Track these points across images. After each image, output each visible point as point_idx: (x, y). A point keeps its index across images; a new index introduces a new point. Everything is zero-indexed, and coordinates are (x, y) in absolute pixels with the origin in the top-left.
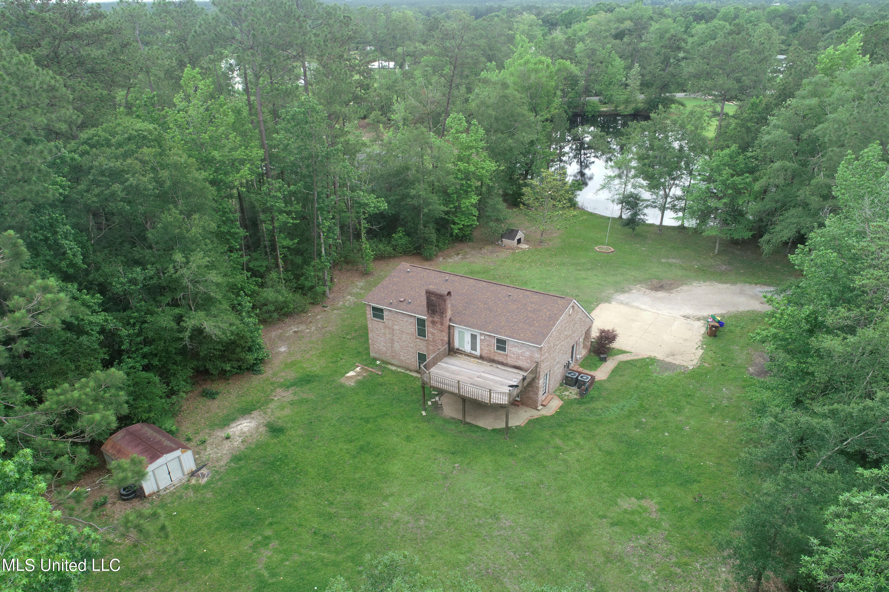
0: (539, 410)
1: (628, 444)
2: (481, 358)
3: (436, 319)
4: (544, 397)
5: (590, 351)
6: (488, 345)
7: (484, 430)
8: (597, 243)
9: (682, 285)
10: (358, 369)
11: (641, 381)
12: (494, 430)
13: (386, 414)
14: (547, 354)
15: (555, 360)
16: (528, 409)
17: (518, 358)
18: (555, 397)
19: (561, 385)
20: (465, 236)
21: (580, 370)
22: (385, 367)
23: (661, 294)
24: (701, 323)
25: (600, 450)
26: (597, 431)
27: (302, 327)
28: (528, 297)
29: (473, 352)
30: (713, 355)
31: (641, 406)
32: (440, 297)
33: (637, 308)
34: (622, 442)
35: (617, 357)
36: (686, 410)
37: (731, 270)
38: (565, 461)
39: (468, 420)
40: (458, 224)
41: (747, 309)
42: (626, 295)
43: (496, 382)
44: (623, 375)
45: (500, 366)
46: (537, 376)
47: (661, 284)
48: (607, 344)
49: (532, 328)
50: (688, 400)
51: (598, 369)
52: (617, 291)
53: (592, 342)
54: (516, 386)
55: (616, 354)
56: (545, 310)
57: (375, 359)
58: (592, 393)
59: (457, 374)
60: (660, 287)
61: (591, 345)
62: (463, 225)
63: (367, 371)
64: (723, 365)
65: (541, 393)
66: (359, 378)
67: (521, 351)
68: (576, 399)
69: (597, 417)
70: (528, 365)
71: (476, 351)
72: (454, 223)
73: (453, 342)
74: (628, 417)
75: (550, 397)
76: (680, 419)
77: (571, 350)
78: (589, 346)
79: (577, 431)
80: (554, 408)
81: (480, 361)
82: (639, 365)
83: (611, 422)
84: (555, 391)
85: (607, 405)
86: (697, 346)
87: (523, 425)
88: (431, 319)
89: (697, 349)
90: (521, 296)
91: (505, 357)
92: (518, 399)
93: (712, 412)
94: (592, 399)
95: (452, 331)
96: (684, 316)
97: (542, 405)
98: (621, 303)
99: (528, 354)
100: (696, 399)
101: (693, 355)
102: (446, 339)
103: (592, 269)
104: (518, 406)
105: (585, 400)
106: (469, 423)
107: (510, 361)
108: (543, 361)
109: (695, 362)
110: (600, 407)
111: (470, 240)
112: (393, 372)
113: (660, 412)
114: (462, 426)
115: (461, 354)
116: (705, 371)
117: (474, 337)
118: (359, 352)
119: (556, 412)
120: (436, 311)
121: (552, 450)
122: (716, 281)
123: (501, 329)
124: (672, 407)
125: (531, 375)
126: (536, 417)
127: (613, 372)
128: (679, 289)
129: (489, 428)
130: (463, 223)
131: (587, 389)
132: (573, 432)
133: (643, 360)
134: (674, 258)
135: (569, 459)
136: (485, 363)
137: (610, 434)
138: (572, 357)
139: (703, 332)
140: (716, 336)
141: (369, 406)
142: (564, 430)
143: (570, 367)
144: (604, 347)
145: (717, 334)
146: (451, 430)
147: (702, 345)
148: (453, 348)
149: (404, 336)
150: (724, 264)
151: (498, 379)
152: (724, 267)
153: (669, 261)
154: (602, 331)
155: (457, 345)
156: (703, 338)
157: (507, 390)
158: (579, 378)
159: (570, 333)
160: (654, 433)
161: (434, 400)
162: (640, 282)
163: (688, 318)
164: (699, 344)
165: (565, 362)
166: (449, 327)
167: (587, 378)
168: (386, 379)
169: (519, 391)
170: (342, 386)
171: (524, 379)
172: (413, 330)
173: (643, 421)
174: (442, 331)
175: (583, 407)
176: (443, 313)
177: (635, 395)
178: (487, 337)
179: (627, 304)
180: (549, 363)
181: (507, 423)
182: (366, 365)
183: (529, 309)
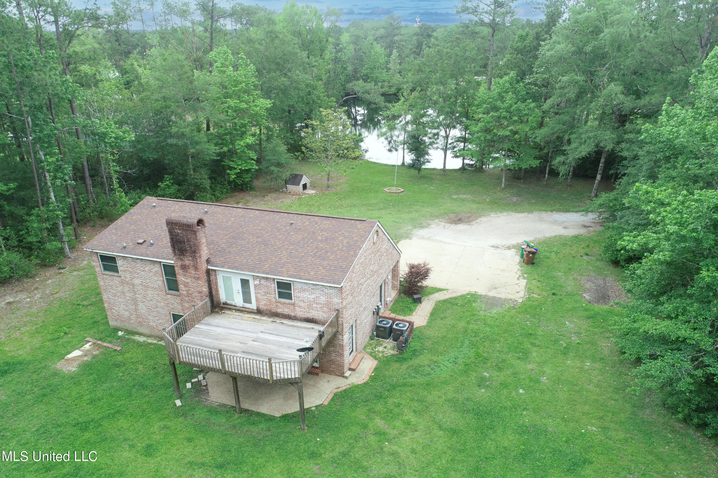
0: (346, 378)
1: (477, 414)
2: (259, 312)
3: (187, 262)
4: (351, 357)
5: (400, 292)
6: (266, 293)
7: (271, 418)
8: (385, 185)
9: (480, 216)
10: (87, 346)
11: (468, 323)
12: (285, 417)
13: (118, 412)
14: (350, 298)
15: (361, 306)
16: (332, 378)
17: (310, 306)
18: (366, 356)
19: (371, 338)
20: (245, 184)
21: (393, 315)
22: (128, 340)
23: (461, 227)
24: (513, 252)
25: (440, 428)
26: (430, 398)
27: (21, 296)
28: (317, 223)
29: (247, 305)
30: (538, 284)
31: (478, 355)
32: (187, 227)
33: (440, 241)
34: (468, 411)
35: (431, 296)
36: (534, 354)
37: (523, 201)
38: (393, 454)
39: (245, 405)
40: (235, 169)
41: (553, 234)
42: (426, 230)
43: (281, 345)
44: (446, 318)
45: (286, 321)
46: (340, 330)
47: (459, 217)
48: (419, 282)
49: (326, 263)
50: (531, 340)
51: (414, 314)
52: (415, 227)
53: (401, 282)
54: (310, 349)
55: (430, 294)
56: (341, 238)
57: (117, 329)
58: (412, 344)
59: (221, 340)
60: (458, 220)
61: (400, 285)
62: (240, 169)
63: (100, 346)
64: (554, 294)
65: (346, 353)
66: (85, 359)
67: (313, 296)
68: (393, 355)
69: (427, 378)
70: (324, 315)
71: (251, 303)
72: (231, 168)
73: (218, 294)
74: (466, 372)
75: (359, 356)
76: (530, 367)
77: (379, 292)
78: (398, 286)
79: (403, 402)
80: (366, 372)
81: (257, 317)
82: (460, 302)
83: (445, 383)
84: (365, 348)
85: (435, 358)
86: (518, 276)
87: (326, 403)
88: (179, 263)
89: (518, 279)
90: (307, 223)
91: (292, 307)
92: (316, 365)
93: (565, 352)
94: (415, 353)
95: (212, 278)
96: (493, 246)
97: (350, 369)
98: (423, 238)
99: (323, 299)
100: (540, 338)
101: (517, 286)
102: (205, 289)
103: (385, 208)
104: (317, 374)
105: (405, 355)
106: (247, 411)
107: (300, 313)
108: (345, 307)
109: (522, 294)
110: (426, 362)
111: (252, 189)
112: (140, 345)
113: (504, 361)
114: (236, 416)
115: (230, 309)
116: (537, 303)
117: (245, 283)
118: (95, 322)
119: (371, 377)
120: (186, 250)
121: (372, 439)
122: (512, 211)
123: (282, 267)
124: (516, 352)
125: (330, 330)
126: (344, 388)
127: (432, 314)
128: (478, 221)
129: (277, 415)
130: (240, 167)
131: (406, 341)
132: (398, 405)
133: (463, 297)
134: (464, 194)
135: (400, 450)
136: (264, 318)
137: (449, 401)
138: (381, 301)
139: (518, 261)
140: (533, 264)
141: (92, 402)
142: (386, 403)
143: (380, 314)
144: (416, 286)
145: (535, 261)
146: (219, 426)
147: (523, 274)
148: (219, 303)
149: (149, 292)
150: (514, 196)
151: (284, 339)
152: (515, 199)
153: (460, 196)
154: (412, 267)
155: (223, 297)
156: (521, 267)
157: (296, 355)
158: (394, 327)
159: (377, 267)
160: (505, 392)
161: (196, 380)
162: (437, 217)
163: (497, 247)
164: (519, 273)
165: (373, 308)
166: (208, 272)
167: (405, 326)
168: (128, 355)
169: (316, 355)
170: (55, 374)
171: (321, 336)
172: (160, 283)
173: (485, 377)
174: (198, 279)
175: (405, 366)
176: (195, 252)
177: (467, 342)
178: (263, 281)
179: (428, 239)
180: (353, 310)
181: (302, 404)
182: (100, 339)
183: (320, 238)
